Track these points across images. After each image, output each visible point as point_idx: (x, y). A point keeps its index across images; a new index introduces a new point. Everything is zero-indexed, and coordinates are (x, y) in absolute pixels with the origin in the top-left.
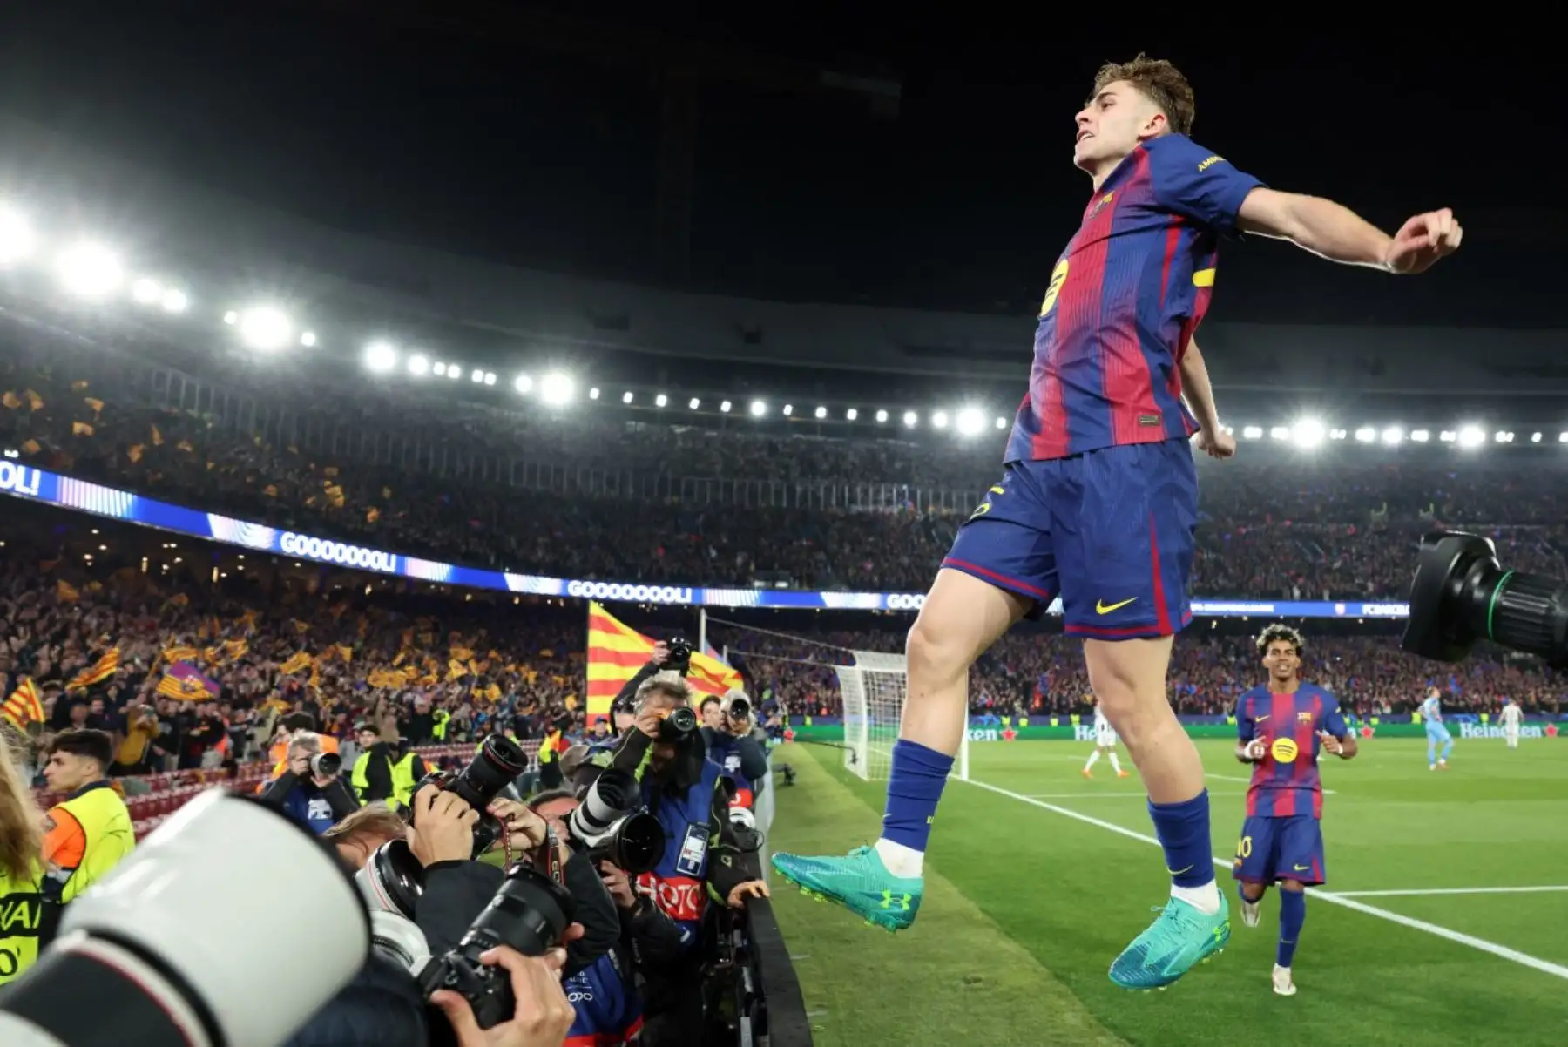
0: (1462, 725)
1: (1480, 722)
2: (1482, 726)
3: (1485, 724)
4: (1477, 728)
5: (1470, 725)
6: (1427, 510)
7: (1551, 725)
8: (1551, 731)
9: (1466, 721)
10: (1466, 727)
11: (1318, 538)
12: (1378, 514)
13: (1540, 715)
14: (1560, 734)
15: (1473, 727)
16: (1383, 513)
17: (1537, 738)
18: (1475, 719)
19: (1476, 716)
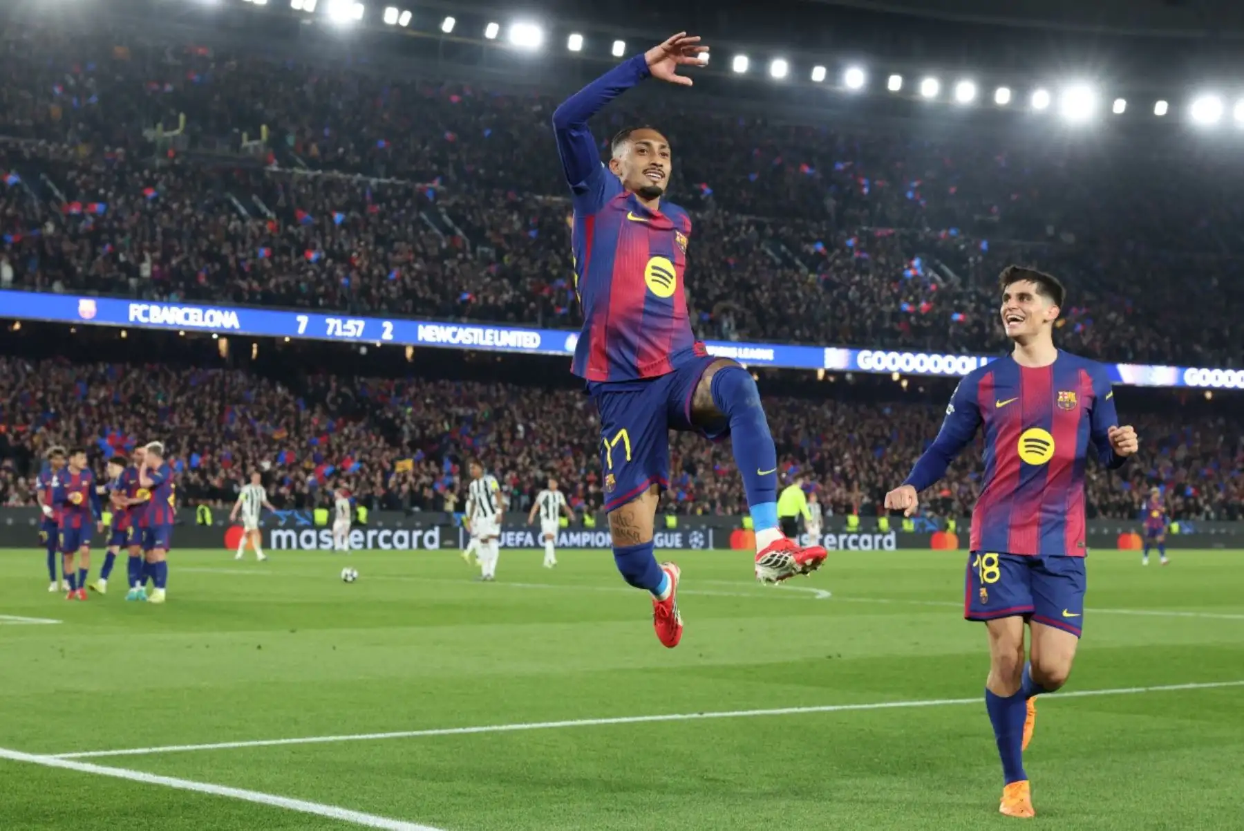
6: (256, 135)
11: (56, 170)
12: (168, 134)
16: (177, 132)
18: (307, 518)
19: (307, 512)
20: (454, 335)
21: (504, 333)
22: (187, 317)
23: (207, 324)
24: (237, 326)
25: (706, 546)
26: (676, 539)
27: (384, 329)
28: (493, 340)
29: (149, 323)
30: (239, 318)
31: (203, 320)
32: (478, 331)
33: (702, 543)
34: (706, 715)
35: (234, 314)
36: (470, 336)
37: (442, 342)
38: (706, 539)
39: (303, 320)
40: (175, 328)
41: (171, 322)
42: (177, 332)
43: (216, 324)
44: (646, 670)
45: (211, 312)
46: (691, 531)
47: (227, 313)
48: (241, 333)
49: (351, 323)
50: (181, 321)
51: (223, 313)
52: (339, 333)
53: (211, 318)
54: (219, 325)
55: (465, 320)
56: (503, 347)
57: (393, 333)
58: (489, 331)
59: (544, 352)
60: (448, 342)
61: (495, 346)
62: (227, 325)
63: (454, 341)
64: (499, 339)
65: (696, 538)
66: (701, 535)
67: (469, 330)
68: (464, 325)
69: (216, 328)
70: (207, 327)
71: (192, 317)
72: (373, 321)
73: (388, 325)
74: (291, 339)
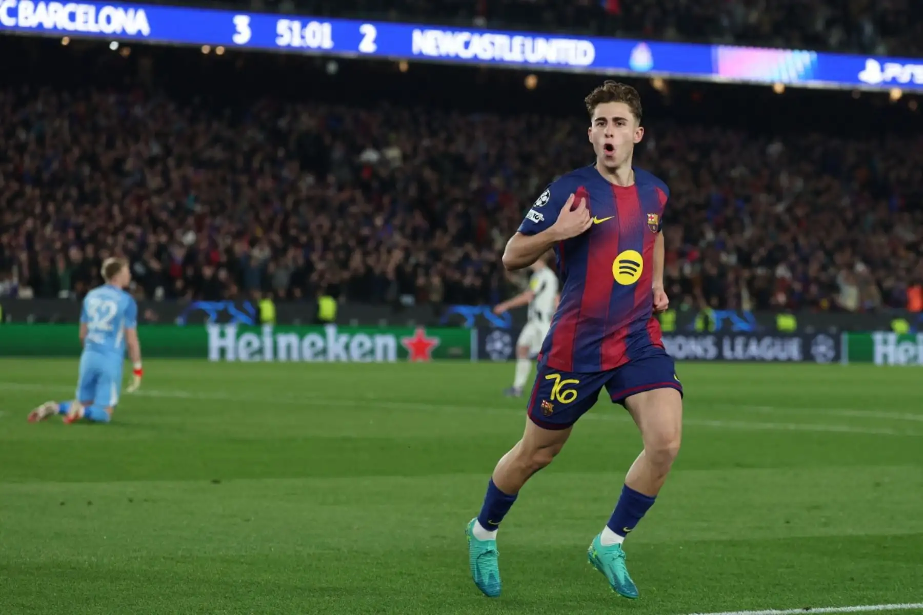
0: (213, 331)
1: (257, 322)
2: (259, 334)
3: (267, 329)
4: (249, 337)
5: (231, 330)
7: (420, 332)
8: (420, 348)
9: (224, 319)
10: (222, 335)
13: (398, 307)
14: (440, 354)
15: (238, 336)
17: (386, 365)
18: (246, 313)
19: (248, 306)
20: (467, 45)
21: (541, 43)
22: (72, 17)
23: (104, 27)
24: (146, 30)
25: (837, 358)
26: (793, 349)
27: (362, 36)
28: (523, 52)
29: (17, 26)
30: (150, 20)
31: (97, 21)
32: (501, 40)
33: (831, 354)
34: (813, 610)
35: (141, 15)
36: (489, 47)
37: (448, 56)
38: (837, 347)
39: (242, 22)
40: (55, 35)
41: (48, 24)
42: (59, 40)
43: (114, 27)
44: (732, 544)
45: (107, 10)
46: (814, 335)
47: (131, 12)
48: (153, 41)
49: (314, 26)
50: (63, 23)
51: (126, 11)
52: (296, 42)
53: (108, 20)
54: (119, 30)
55: (480, 21)
56: (538, 63)
57: (376, 41)
58: (518, 40)
59: (599, 70)
60: (457, 56)
61: (526, 62)
62: (131, 30)
63: (466, 54)
64: (533, 51)
65: (822, 348)
66: (831, 342)
67: (488, 37)
68: (481, 31)
69: (114, 33)
70: (102, 33)
71: (80, 17)
72: (344, 25)
73: (369, 31)
74: (227, 52)
